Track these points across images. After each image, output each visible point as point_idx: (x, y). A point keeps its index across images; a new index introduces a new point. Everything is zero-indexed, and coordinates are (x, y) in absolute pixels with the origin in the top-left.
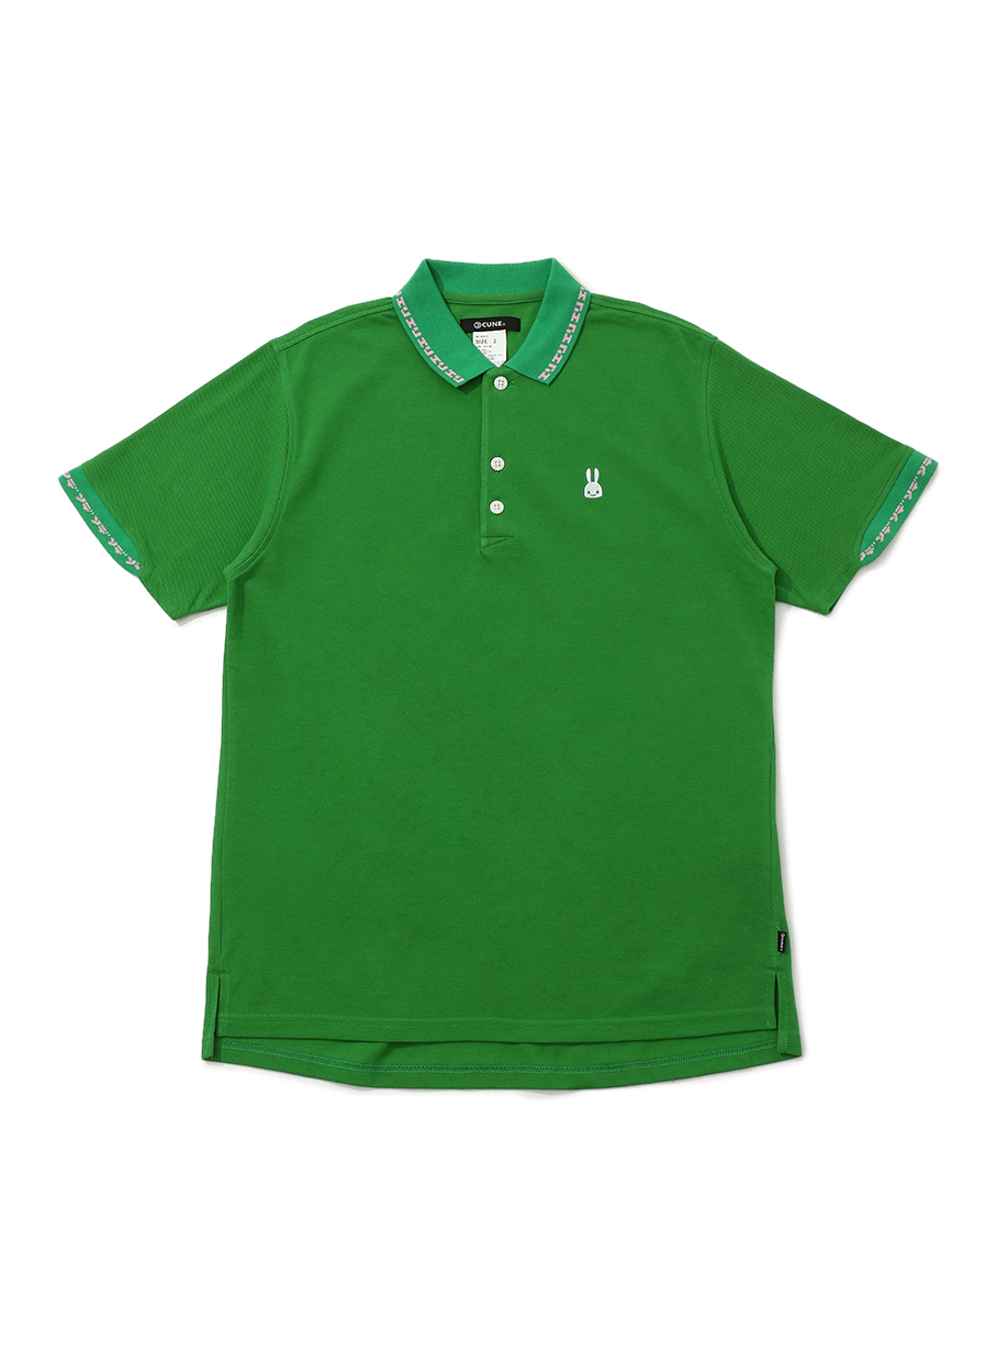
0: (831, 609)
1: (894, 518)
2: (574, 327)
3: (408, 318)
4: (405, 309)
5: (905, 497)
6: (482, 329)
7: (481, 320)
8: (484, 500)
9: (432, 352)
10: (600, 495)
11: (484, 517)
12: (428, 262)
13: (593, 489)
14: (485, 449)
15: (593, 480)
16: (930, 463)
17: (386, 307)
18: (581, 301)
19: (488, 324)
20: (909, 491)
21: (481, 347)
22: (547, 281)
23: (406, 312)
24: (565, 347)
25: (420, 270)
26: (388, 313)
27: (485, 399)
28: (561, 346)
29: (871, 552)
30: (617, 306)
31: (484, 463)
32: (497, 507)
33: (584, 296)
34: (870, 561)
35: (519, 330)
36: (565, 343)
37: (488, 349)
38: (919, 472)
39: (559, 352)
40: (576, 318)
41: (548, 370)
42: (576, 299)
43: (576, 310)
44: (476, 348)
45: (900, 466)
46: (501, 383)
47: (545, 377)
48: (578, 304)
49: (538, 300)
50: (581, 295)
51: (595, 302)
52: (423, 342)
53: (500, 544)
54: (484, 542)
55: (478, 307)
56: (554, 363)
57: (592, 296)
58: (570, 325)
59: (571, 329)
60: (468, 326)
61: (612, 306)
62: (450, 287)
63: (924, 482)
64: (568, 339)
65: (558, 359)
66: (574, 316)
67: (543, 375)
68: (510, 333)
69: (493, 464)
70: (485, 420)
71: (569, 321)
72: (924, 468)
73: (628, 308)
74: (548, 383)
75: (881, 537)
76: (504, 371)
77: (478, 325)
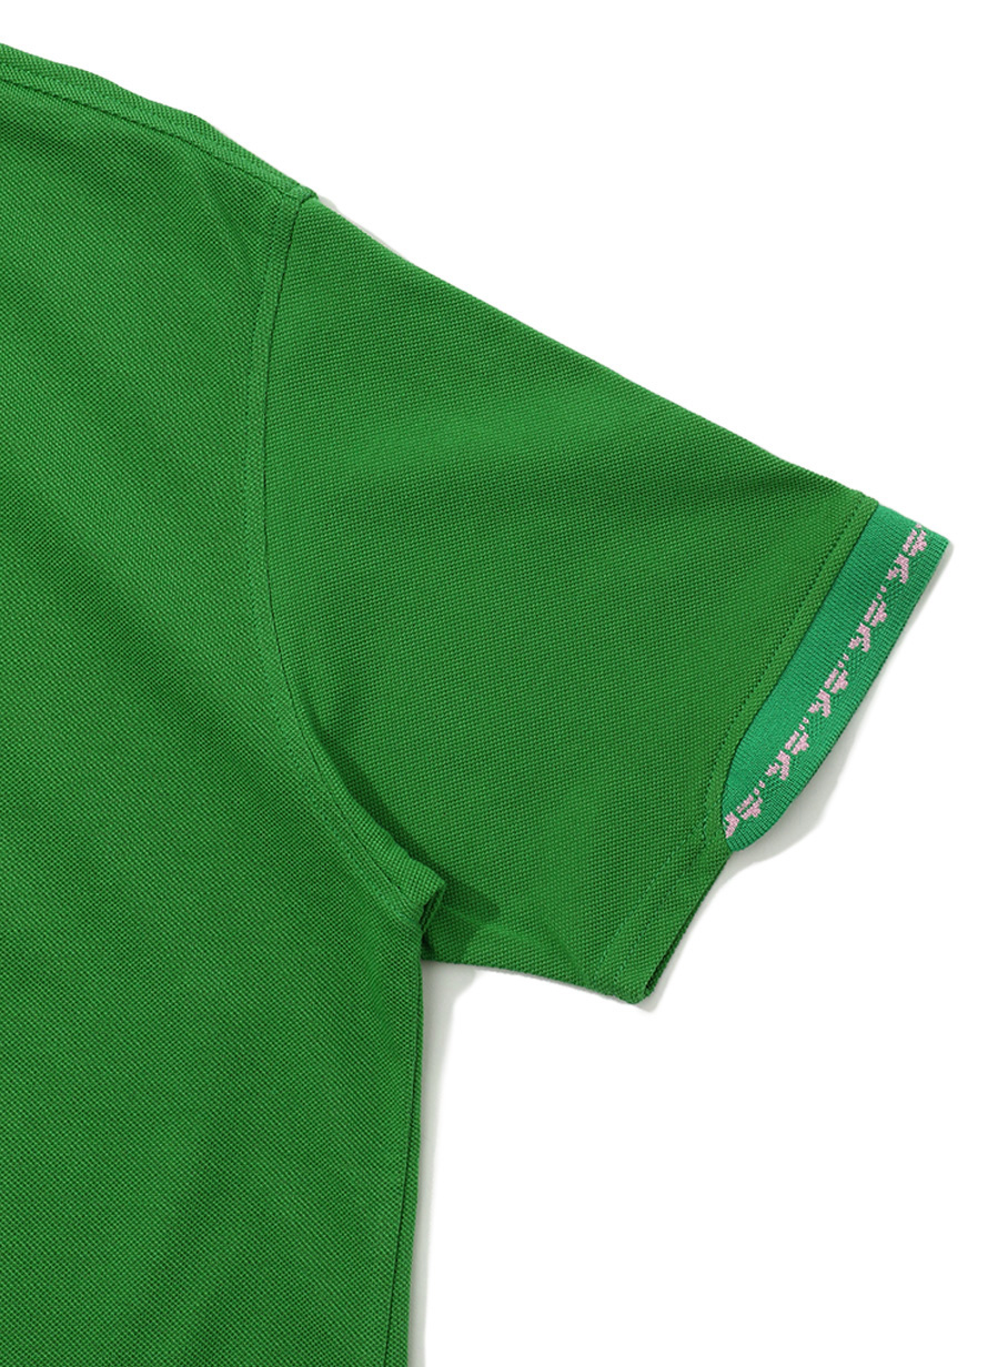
0: (651, 985)
1: (823, 705)
5: (852, 645)
16: (921, 545)
20: (863, 629)
29: (755, 811)
30: (26, 78)
34: (753, 836)
38: (891, 575)
45: (838, 553)
63: (905, 601)
72: (903, 561)
73: (56, 87)
75: (782, 767)
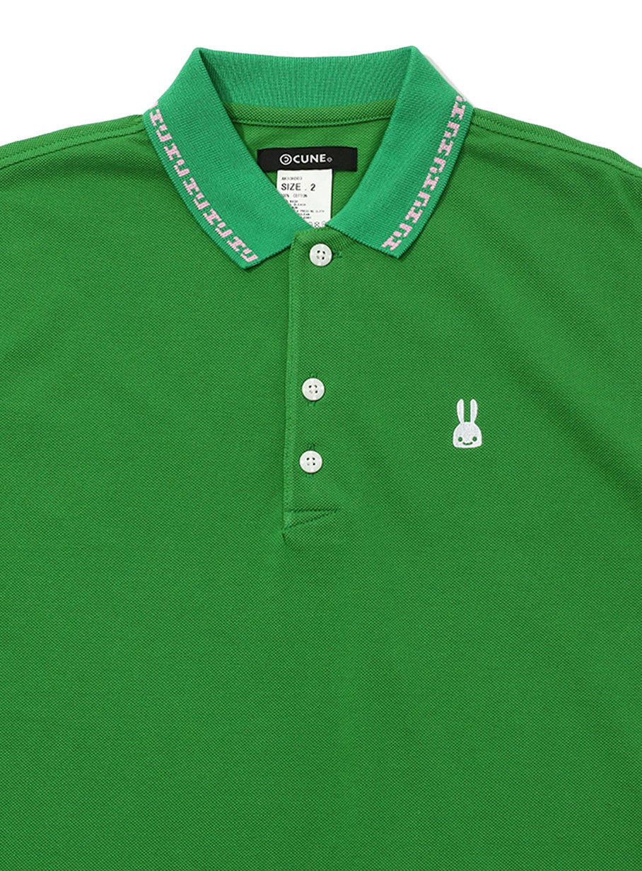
2: (442, 162)
3: (168, 143)
4: (163, 128)
6: (293, 167)
7: (293, 151)
8: (290, 448)
9: (206, 204)
10: (479, 443)
11: (289, 478)
12: (203, 55)
13: (468, 434)
14: (292, 366)
15: (467, 419)
17: (134, 128)
18: (455, 120)
19: (303, 158)
21: (290, 196)
22: (401, 84)
23: (163, 133)
24: (426, 196)
25: (189, 67)
26: (137, 136)
27: (294, 280)
28: (421, 195)
31: (291, 387)
32: (311, 461)
33: (461, 112)
35: (355, 170)
36: (427, 190)
37: (301, 200)
39: (417, 204)
40: (447, 148)
41: (397, 234)
42: (447, 116)
43: (447, 135)
44: (282, 197)
46: (320, 255)
47: (392, 245)
48: (451, 125)
49: (385, 117)
50: (456, 110)
51: (478, 121)
52: (191, 186)
53: (315, 523)
54: (288, 518)
55: (288, 132)
56: (409, 222)
57: (475, 113)
58: (436, 160)
59: (438, 166)
60: (269, 161)
61: (508, 131)
62: (241, 98)
64: (431, 183)
65: (415, 215)
66: (443, 146)
67: (389, 242)
68: (338, 174)
69: (305, 389)
70: (294, 315)
71: (433, 153)
74: (397, 255)
76: (329, 236)
77: (287, 159)
